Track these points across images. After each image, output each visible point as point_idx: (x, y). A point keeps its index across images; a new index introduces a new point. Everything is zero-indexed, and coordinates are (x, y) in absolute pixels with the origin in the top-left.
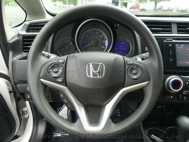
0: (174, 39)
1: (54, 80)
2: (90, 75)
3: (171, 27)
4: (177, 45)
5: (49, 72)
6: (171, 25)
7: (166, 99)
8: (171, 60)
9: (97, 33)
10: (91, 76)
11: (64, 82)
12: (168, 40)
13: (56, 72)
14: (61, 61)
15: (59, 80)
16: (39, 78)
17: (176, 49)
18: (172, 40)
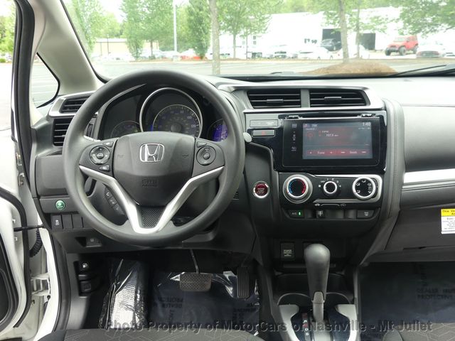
0: (300, 116)
1: (97, 167)
2: (144, 159)
3: (299, 97)
4: (305, 125)
5: (91, 157)
6: (300, 93)
7: (288, 216)
8: (294, 149)
9: (182, 112)
10: (146, 160)
11: (111, 172)
12: (291, 118)
13: (101, 158)
14: (108, 144)
15: (104, 168)
16: (78, 164)
17: (304, 132)
18: (297, 118)
